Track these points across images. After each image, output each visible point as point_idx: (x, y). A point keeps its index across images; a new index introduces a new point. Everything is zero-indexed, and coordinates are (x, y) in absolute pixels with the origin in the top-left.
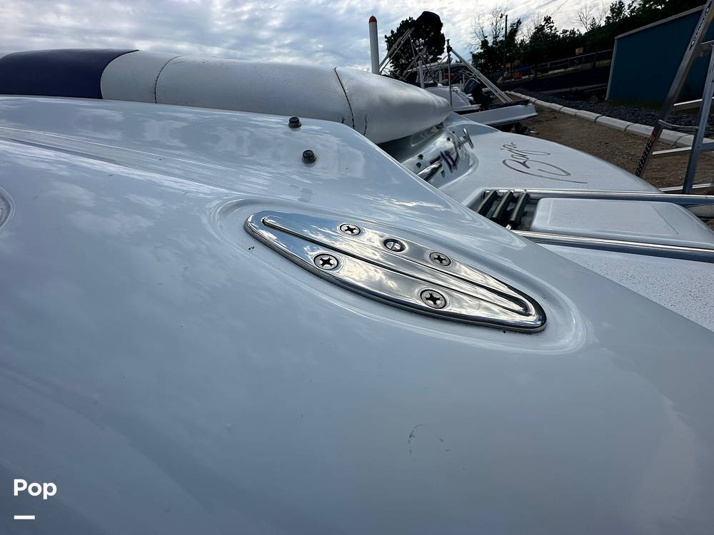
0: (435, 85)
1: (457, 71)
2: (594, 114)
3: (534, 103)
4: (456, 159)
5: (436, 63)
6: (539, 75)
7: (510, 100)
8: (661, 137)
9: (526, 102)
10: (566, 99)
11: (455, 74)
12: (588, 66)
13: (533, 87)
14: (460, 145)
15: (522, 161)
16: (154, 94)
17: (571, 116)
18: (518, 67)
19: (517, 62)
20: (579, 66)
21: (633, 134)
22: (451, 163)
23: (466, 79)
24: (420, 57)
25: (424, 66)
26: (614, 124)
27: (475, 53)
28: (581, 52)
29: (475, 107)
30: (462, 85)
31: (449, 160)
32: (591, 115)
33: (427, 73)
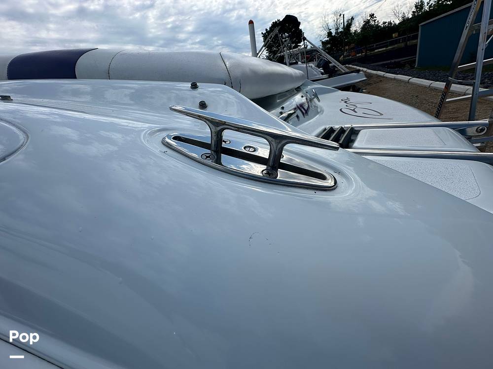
0: (296, 63)
1: (311, 53)
2: (408, 77)
3: (365, 72)
4: (308, 109)
5: (297, 49)
6: (369, 53)
7: (347, 70)
8: (451, 89)
9: (358, 71)
10: (388, 68)
11: (310, 55)
12: (402, 45)
13: (365, 61)
14: (311, 100)
15: (352, 109)
16: (108, 75)
17: (391, 79)
18: (353, 48)
19: (352, 45)
20: (396, 46)
21: (435, 89)
22: (304, 112)
23: (318, 58)
24: (285, 46)
25: (288, 51)
26: (422, 83)
27: (324, 41)
28: (397, 36)
29: (325, 76)
30: (316, 63)
31: (303, 110)
32: (405, 78)
33: (291, 56)
